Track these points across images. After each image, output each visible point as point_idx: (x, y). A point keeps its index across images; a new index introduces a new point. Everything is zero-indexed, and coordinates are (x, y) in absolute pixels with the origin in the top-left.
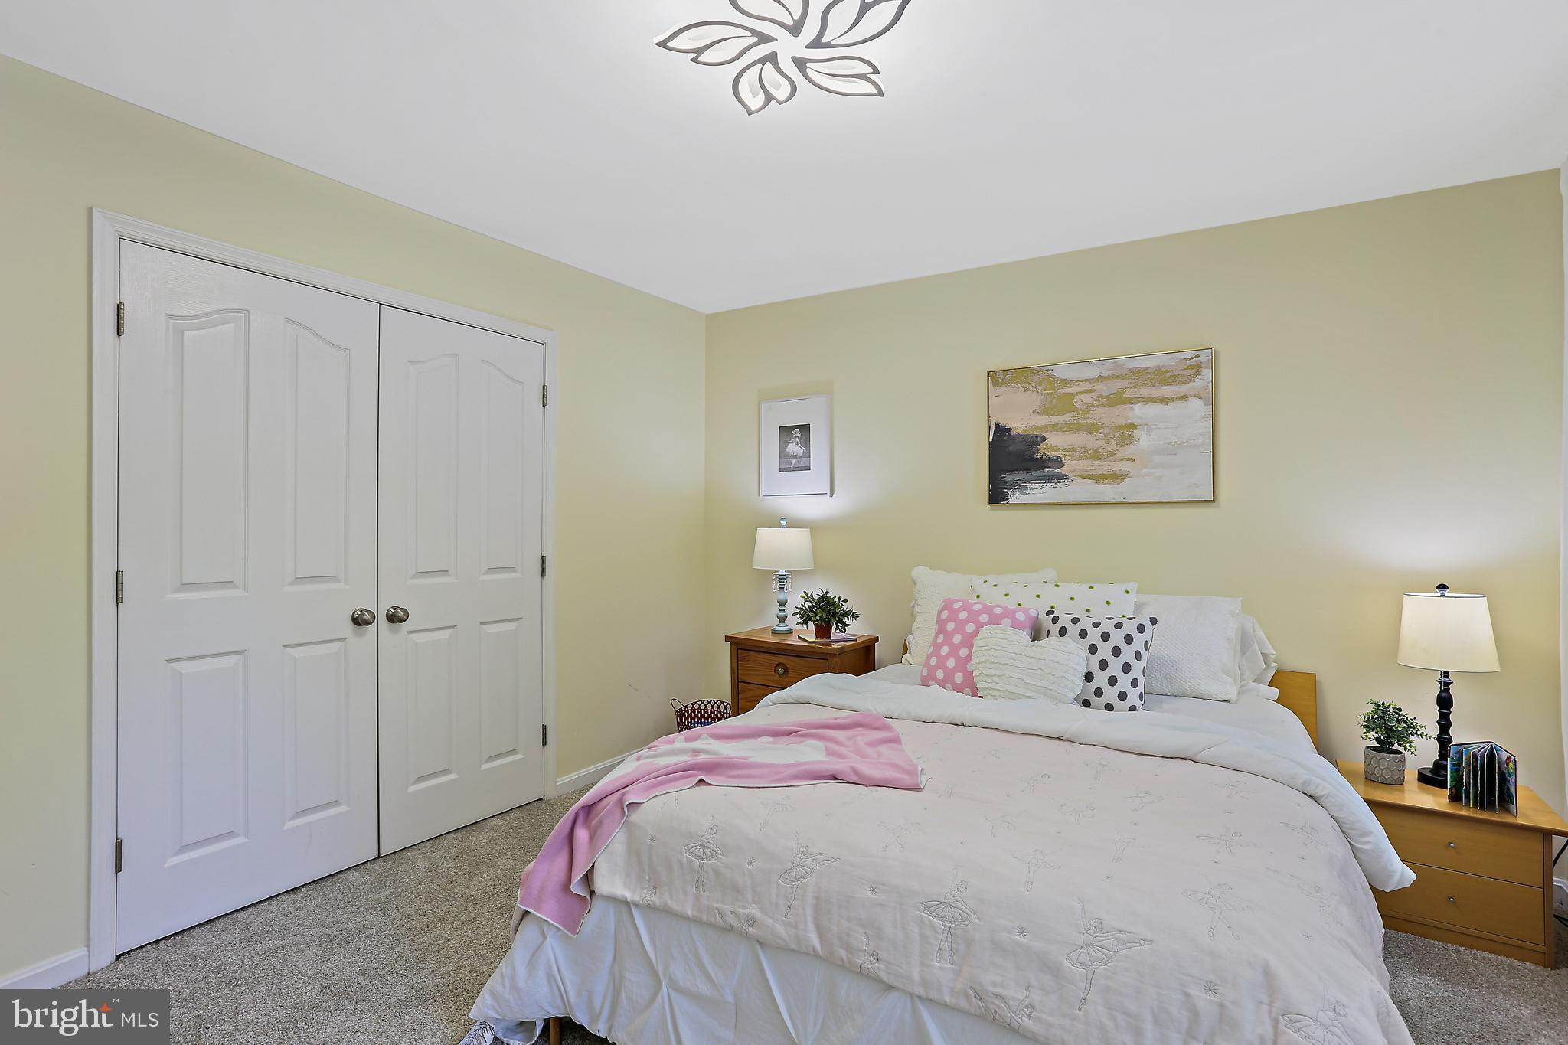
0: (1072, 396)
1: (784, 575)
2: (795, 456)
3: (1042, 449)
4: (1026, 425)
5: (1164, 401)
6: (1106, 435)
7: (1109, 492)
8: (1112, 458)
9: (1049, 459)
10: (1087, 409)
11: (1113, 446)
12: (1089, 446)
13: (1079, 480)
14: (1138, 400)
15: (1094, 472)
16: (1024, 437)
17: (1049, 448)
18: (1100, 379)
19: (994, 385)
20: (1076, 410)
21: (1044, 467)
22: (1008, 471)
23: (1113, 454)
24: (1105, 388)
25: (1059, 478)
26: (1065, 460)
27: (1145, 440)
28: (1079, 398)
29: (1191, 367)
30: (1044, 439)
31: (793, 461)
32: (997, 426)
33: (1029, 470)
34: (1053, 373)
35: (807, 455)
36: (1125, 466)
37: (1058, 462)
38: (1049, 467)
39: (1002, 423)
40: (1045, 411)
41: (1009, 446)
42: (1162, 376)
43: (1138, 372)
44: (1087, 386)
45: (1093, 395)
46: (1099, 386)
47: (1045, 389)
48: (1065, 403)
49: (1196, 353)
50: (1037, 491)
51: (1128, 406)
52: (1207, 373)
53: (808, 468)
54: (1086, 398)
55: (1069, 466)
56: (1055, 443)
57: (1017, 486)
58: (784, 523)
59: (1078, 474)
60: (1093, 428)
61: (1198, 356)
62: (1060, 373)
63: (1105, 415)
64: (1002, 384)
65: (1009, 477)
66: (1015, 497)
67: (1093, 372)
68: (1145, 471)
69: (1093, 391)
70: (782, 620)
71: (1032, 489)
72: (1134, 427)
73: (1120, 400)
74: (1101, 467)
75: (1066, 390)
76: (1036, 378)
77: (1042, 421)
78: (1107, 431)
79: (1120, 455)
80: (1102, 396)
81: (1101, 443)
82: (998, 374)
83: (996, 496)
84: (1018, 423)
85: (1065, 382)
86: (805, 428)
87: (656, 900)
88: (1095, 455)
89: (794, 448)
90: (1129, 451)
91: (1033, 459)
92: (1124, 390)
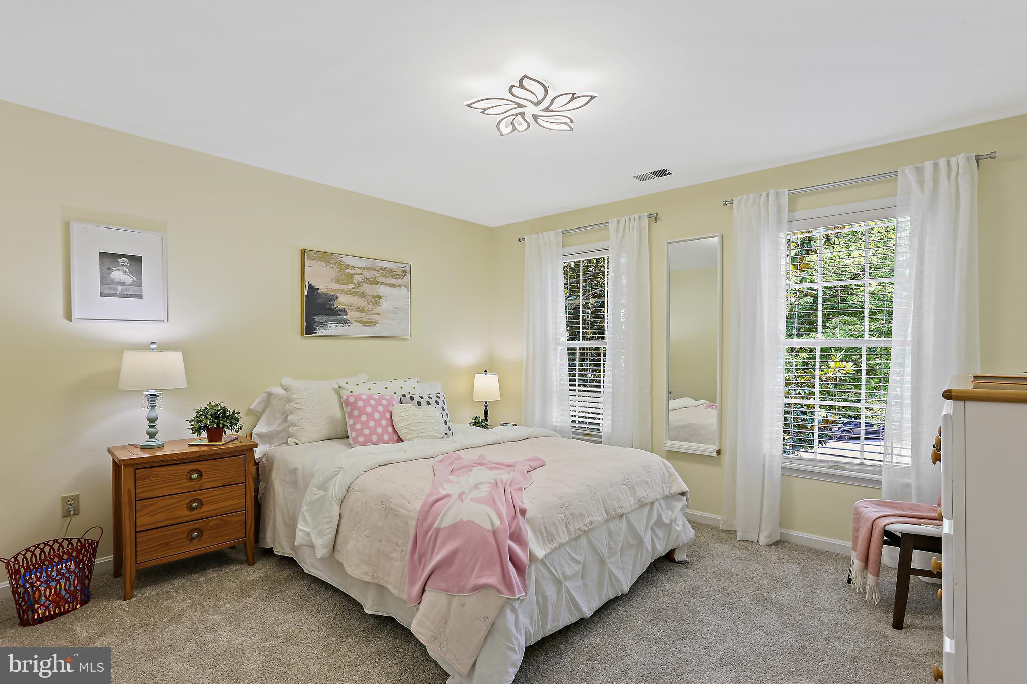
0: (352, 275)
1: (155, 395)
2: (123, 284)
3: (336, 304)
4: (327, 287)
5: (392, 286)
6: (368, 299)
7: (369, 331)
8: (370, 312)
9: (340, 310)
10: (358, 285)
11: (371, 306)
12: (360, 305)
13: (355, 323)
14: (382, 283)
15: (362, 319)
16: (326, 295)
17: (340, 303)
18: (365, 268)
19: (308, 259)
20: (354, 283)
21: (337, 314)
22: (316, 315)
23: (371, 310)
24: (368, 274)
25: (345, 322)
26: (348, 311)
27: (385, 305)
28: (355, 277)
29: (403, 271)
30: (337, 298)
31: (120, 288)
32: (310, 285)
33: (329, 315)
34: (342, 259)
35: (139, 284)
36: (376, 318)
37: (344, 312)
38: (339, 315)
39: (313, 284)
40: (338, 282)
41: (318, 299)
42: (392, 273)
43: (382, 269)
44: (359, 271)
45: (362, 276)
46: (365, 272)
47: (338, 268)
48: (349, 278)
49: (405, 265)
50: (333, 329)
51: (378, 286)
52: (408, 275)
53: (141, 296)
54: (359, 277)
55: (351, 315)
56: (343, 301)
57: (322, 324)
58: (154, 346)
59: (355, 320)
60: (362, 295)
61: (405, 267)
62: (346, 260)
63: (367, 288)
64: (313, 259)
65: (317, 319)
66: (321, 332)
67: (362, 263)
68: (385, 321)
69: (362, 274)
70: (152, 436)
71: (331, 327)
72: (380, 297)
73: (374, 282)
74: (366, 317)
75: (351, 271)
76: (333, 260)
77: (336, 286)
78: (368, 297)
79: (374, 311)
80: (366, 278)
81: (366, 304)
82: (311, 252)
83: (309, 330)
84: (324, 285)
85: (348, 266)
86: (136, 260)
87: (556, 544)
88: (362, 310)
89: (118, 275)
90: (377, 310)
91: (331, 309)
92: (376, 277)
